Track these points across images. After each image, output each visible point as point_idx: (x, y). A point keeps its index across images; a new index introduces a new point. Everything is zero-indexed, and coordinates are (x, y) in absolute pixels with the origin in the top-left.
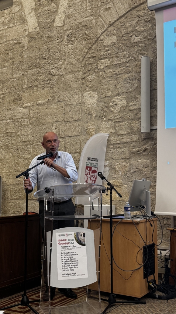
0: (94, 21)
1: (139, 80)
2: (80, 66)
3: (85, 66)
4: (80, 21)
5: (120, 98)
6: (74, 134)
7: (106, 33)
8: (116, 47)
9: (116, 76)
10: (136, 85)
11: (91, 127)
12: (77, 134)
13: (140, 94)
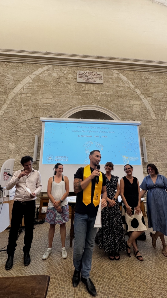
0: (17, 118)
1: (34, 143)
2: (9, 132)
3: (11, 133)
4: (11, 116)
5: (25, 147)
6: (2, 159)
7: (22, 123)
8: (26, 129)
9: (24, 139)
10: (32, 144)
11: (11, 157)
12: (3, 159)
13: (34, 147)
